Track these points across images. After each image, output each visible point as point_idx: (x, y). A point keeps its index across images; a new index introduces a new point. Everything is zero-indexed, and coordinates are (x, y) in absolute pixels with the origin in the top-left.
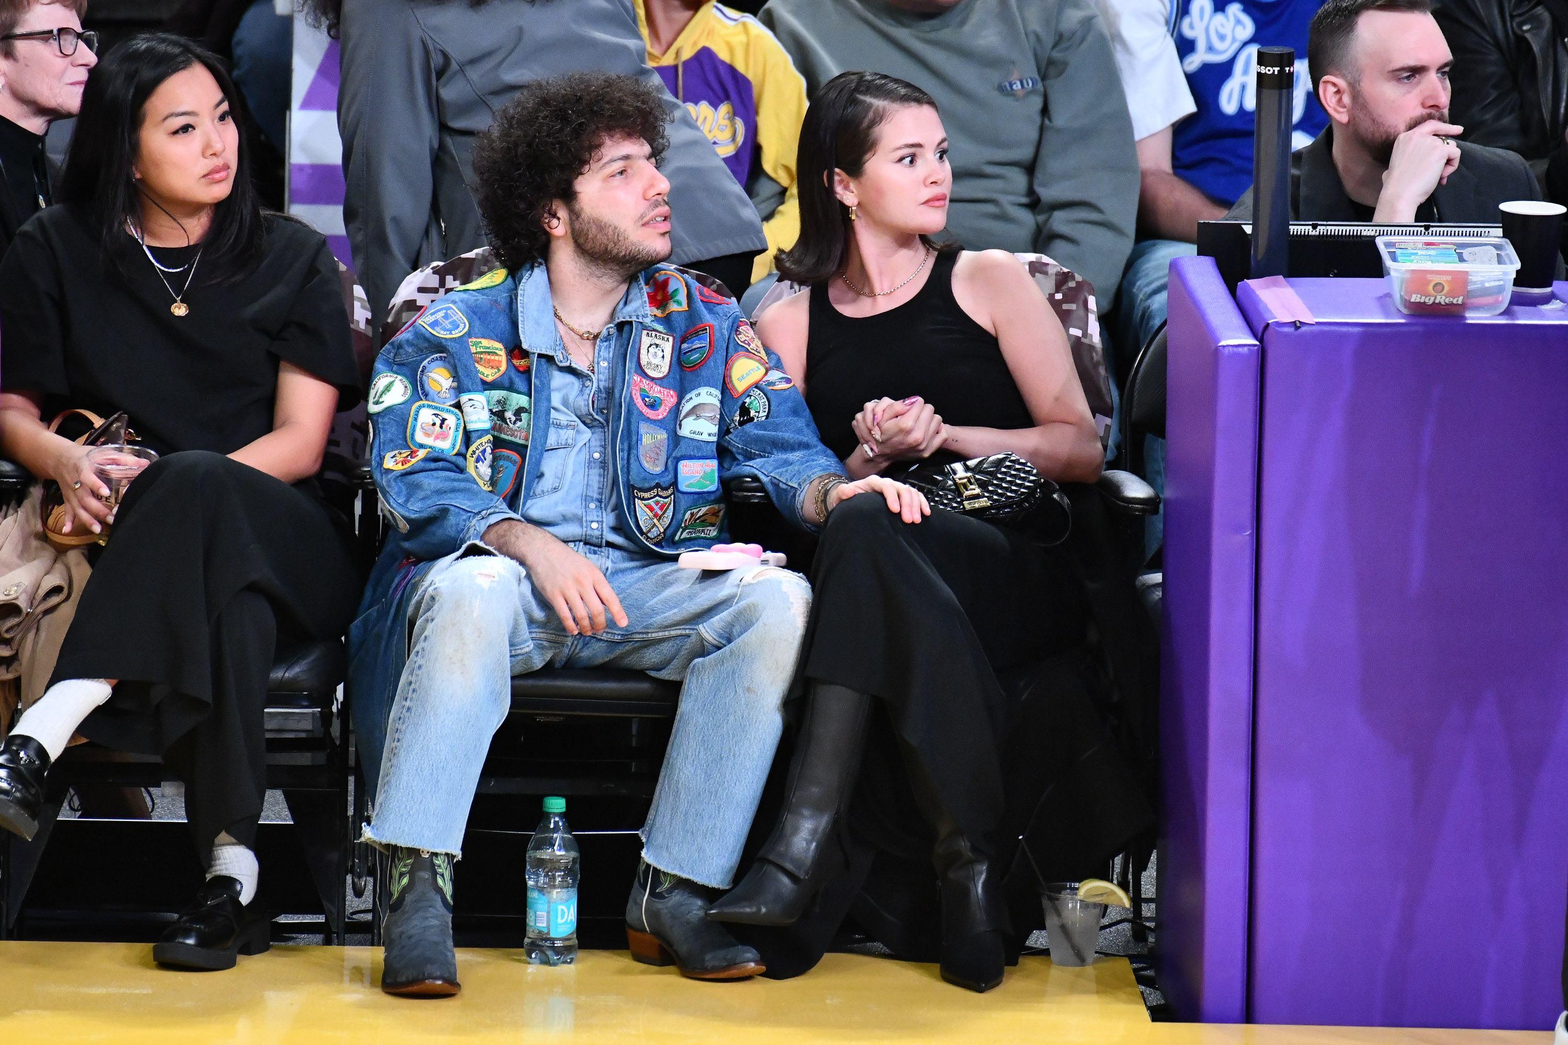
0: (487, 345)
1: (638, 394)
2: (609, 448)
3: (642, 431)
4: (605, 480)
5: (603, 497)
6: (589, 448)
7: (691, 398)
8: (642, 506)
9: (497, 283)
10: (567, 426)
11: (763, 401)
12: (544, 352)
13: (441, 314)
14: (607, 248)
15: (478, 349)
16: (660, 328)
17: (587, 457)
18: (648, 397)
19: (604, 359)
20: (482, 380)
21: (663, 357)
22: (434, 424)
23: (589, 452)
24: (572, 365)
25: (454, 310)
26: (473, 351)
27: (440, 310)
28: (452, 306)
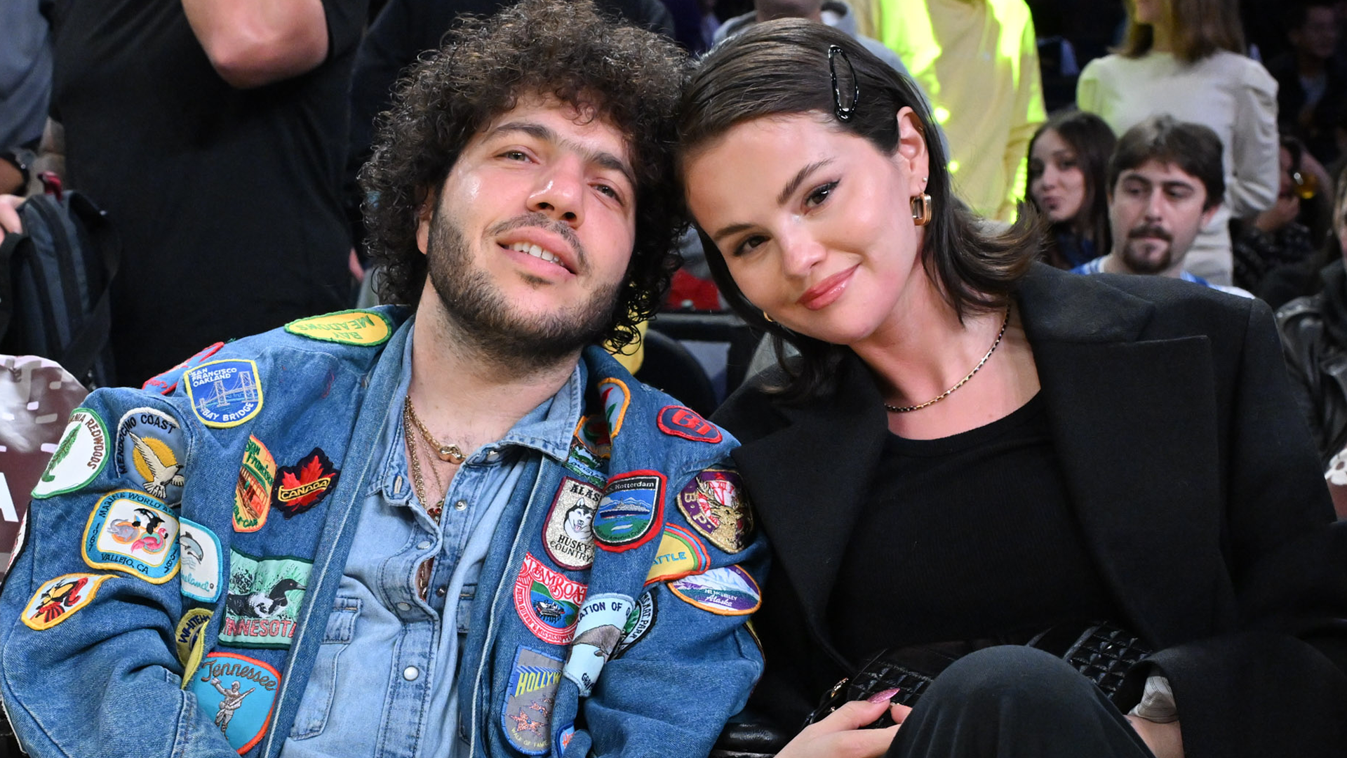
1: (526, 593)
7: (602, 606)
13: (226, 374)
18: (548, 601)
22: (137, 524)
24: (410, 505)
25: (252, 373)
26: (244, 462)
27: (225, 366)
28: (254, 364)
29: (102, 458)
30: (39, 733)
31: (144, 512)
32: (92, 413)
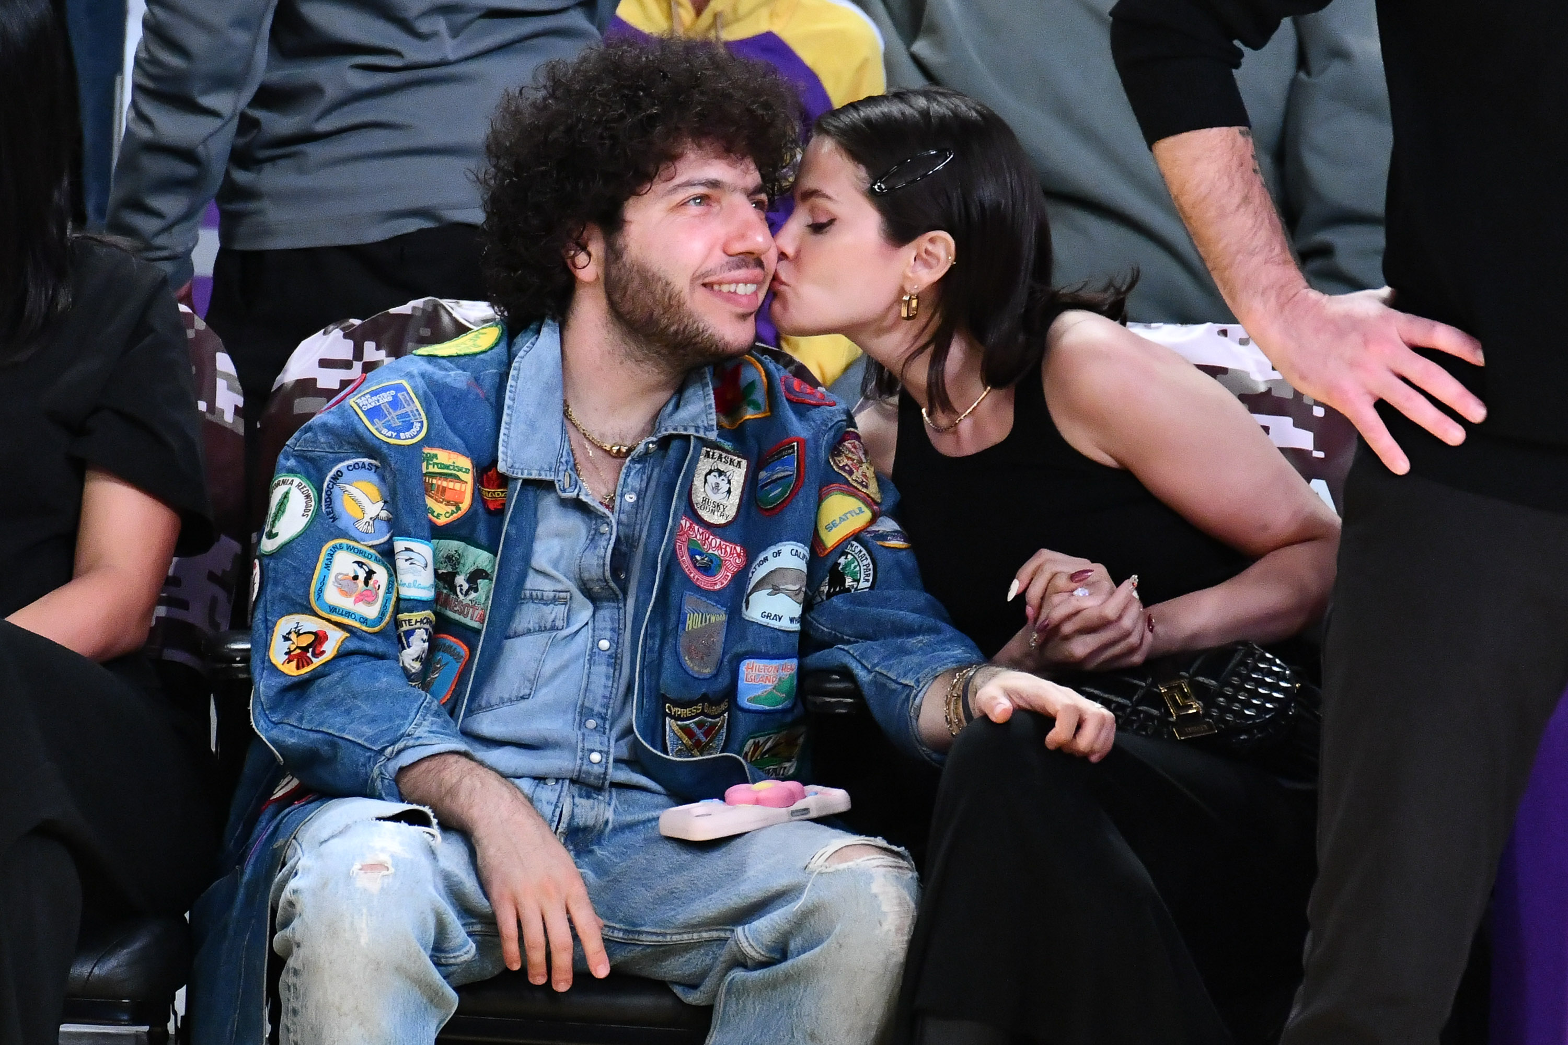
0: (446, 463)
1: (684, 549)
2: (628, 635)
3: (686, 608)
4: (615, 685)
5: (610, 712)
6: (594, 631)
7: (766, 559)
8: (676, 729)
9: (483, 348)
10: (554, 600)
11: (865, 562)
12: (534, 476)
13: (386, 397)
14: (652, 315)
15: (431, 467)
16: (728, 445)
17: (589, 645)
18: (701, 554)
19: (633, 490)
20: (430, 521)
21: (729, 492)
22: (356, 578)
23: (593, 637)
24: (581, 497)
25: (408, 393)
26: (424, 471)
27: (385, 389)
28: (405, 383)
29: (312, 508)
30: (296, 730)
31: (360, 564)
32: (300, 478)
